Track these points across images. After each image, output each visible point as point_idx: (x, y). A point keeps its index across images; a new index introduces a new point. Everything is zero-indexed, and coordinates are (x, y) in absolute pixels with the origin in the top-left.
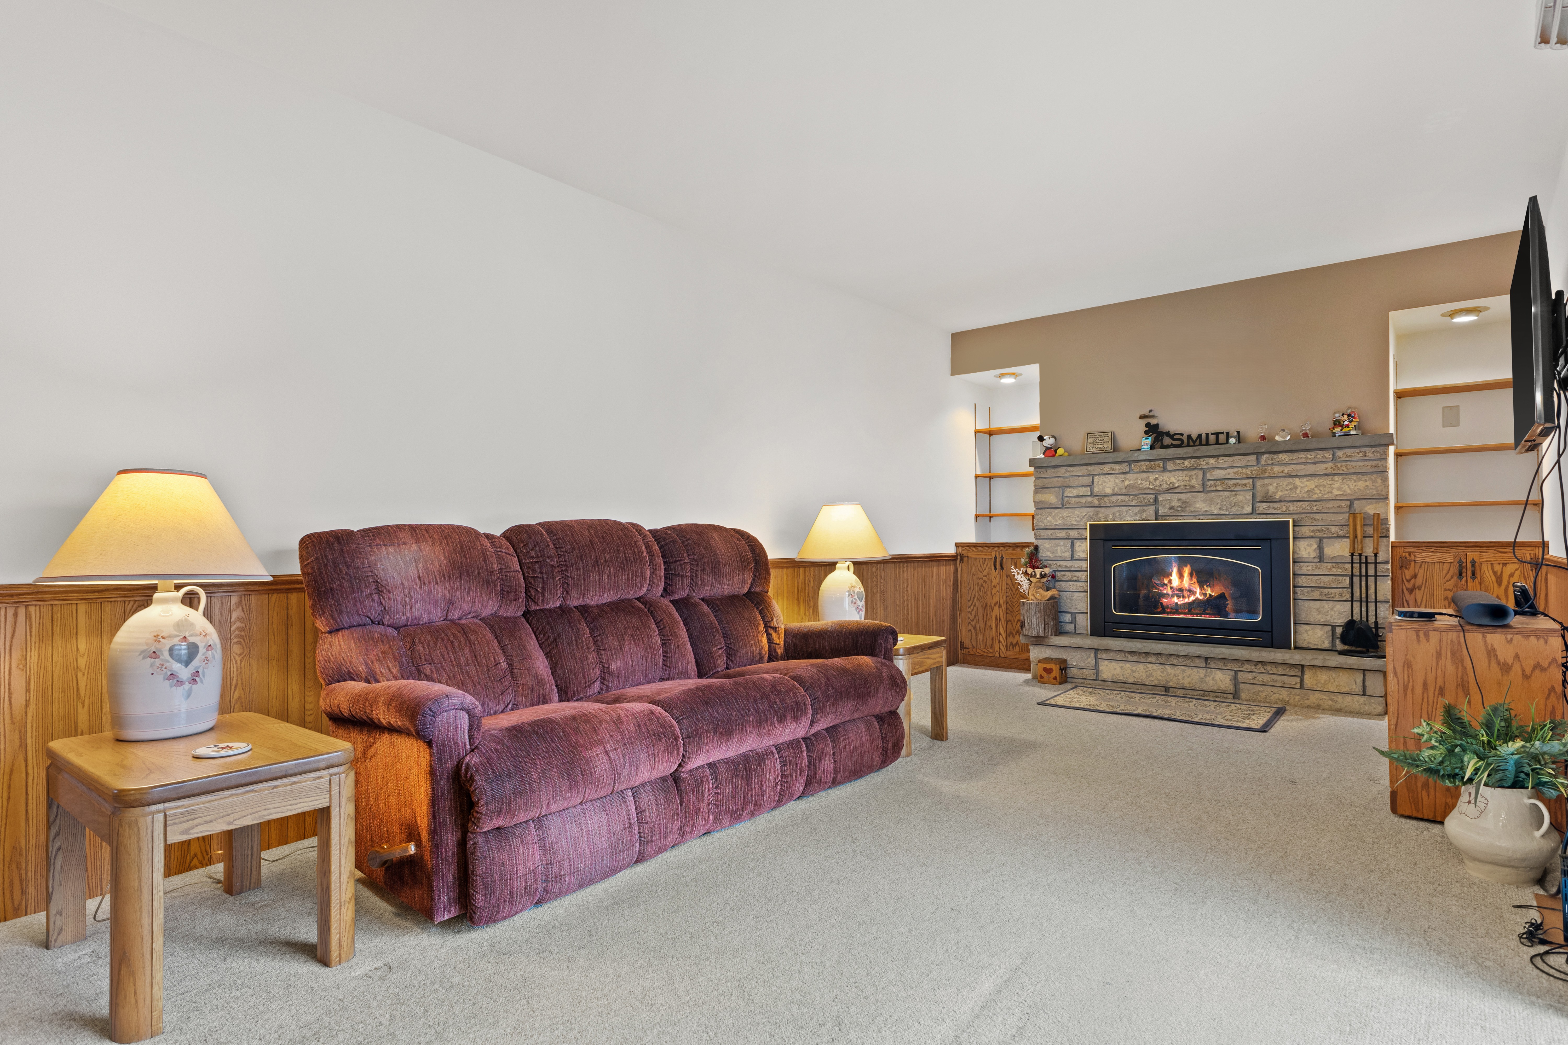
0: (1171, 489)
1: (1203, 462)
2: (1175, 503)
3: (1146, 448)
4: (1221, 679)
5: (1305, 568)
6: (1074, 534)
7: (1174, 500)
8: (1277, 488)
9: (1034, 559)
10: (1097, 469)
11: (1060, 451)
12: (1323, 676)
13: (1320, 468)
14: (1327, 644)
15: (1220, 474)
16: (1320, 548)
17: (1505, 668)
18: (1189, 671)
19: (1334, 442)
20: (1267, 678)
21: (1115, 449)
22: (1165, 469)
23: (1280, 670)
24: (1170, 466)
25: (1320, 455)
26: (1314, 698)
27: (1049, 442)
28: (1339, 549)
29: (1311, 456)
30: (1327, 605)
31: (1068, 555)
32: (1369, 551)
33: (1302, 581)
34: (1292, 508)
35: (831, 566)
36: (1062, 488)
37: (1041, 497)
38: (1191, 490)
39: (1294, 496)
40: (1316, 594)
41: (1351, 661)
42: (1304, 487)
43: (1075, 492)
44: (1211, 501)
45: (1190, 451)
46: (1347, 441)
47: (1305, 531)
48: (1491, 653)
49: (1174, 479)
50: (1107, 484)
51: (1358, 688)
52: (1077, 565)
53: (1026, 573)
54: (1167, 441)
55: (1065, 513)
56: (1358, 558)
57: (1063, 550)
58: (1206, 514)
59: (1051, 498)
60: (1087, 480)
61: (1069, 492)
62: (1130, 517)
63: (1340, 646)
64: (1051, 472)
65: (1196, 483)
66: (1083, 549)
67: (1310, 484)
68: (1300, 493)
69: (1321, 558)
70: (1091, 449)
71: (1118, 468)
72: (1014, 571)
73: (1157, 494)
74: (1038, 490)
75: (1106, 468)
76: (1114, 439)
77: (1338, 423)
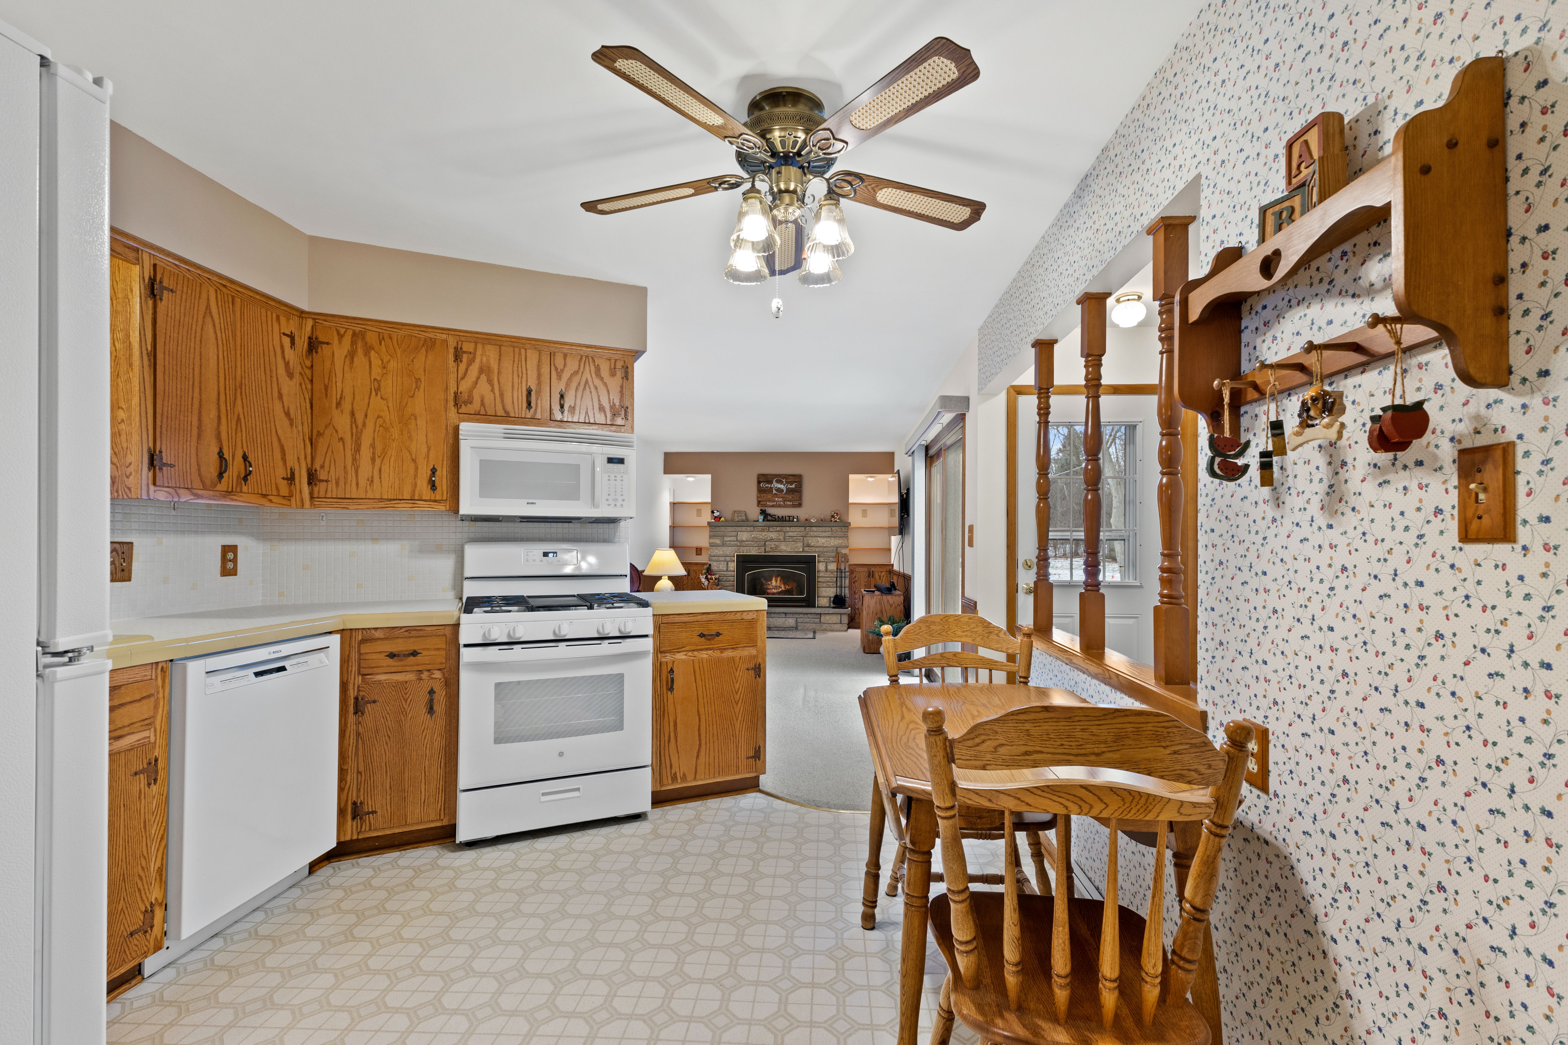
0: (771, 540)
1: (784, 529)
2: (773, 546)
3: (761, 520)
4: (791, 622)
5: (821, 574)
6: (728, 559)
7: (772, 544)
8: (812, 541)
9: (709, 571)
10: (739, 529)
11: (722, 519)
12: (828, 617)
13: (827, 534)
14: (828, 605)
15: (791, 534)
16: (826, 566)
17: (891, 606)
18: (779, 620)
19: (832, 524)
20: (808, 620)
21: (747, 520)
22: (769, 531)
23: (813, 616)
24: (771, 529)
25: (827, 529)
26: (824, 626)
27: (716, 514)
28: (833, 567)
29: (824, 529)
30: (828, 589)
31: (725, 569)
32: (843, 568)
33: (820, 580)
34: (817, 549)
35: (659, 578)
36: (723, 536)
37: (712, 541)
38: (779, 540)
39: (817, 545)
40: (825, 585)
41: (837, 610)
42: (822, 541)
43: (729, 539)
44: (787, 546)
45: (779, 523)
46: (836, 524)
47: (822, 559)
48: (888, 601)
49: (773, 535)
50: (744, 536)
51: (838, 621)
52: (730, 573)
53: (706, 578)
54: (769, 518)
55: (725, 549)
56: (839, 570)
57: (722, 566)
58: (785, 551)
59: (718, 541)
60: (734, 534)
61: (726, 539)
62: (754, 552)
63: (832, 605)
64: (717, 529)
65: (781, 538)
66: (733, 566)
67: (823, 540)
68: (820, 544)
69: (826, 570)
70: (737, 519)
71: (749, 529)
72: (701, 577)
73: (766, 541)
74: (711, 537)
75: (744, 529)
76: (746, 515)
77: (833, 516)
